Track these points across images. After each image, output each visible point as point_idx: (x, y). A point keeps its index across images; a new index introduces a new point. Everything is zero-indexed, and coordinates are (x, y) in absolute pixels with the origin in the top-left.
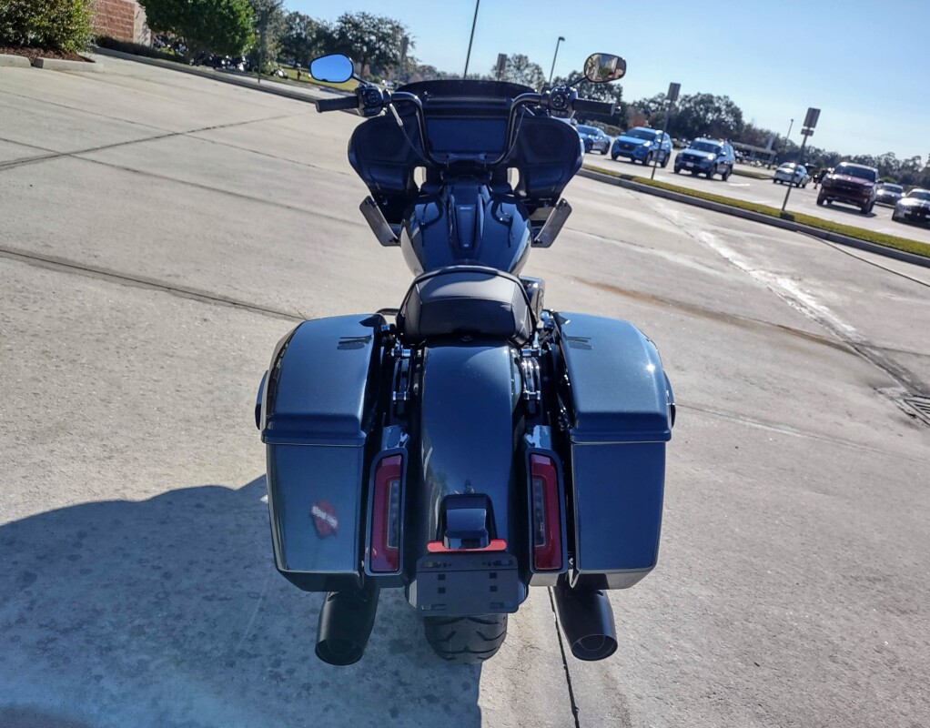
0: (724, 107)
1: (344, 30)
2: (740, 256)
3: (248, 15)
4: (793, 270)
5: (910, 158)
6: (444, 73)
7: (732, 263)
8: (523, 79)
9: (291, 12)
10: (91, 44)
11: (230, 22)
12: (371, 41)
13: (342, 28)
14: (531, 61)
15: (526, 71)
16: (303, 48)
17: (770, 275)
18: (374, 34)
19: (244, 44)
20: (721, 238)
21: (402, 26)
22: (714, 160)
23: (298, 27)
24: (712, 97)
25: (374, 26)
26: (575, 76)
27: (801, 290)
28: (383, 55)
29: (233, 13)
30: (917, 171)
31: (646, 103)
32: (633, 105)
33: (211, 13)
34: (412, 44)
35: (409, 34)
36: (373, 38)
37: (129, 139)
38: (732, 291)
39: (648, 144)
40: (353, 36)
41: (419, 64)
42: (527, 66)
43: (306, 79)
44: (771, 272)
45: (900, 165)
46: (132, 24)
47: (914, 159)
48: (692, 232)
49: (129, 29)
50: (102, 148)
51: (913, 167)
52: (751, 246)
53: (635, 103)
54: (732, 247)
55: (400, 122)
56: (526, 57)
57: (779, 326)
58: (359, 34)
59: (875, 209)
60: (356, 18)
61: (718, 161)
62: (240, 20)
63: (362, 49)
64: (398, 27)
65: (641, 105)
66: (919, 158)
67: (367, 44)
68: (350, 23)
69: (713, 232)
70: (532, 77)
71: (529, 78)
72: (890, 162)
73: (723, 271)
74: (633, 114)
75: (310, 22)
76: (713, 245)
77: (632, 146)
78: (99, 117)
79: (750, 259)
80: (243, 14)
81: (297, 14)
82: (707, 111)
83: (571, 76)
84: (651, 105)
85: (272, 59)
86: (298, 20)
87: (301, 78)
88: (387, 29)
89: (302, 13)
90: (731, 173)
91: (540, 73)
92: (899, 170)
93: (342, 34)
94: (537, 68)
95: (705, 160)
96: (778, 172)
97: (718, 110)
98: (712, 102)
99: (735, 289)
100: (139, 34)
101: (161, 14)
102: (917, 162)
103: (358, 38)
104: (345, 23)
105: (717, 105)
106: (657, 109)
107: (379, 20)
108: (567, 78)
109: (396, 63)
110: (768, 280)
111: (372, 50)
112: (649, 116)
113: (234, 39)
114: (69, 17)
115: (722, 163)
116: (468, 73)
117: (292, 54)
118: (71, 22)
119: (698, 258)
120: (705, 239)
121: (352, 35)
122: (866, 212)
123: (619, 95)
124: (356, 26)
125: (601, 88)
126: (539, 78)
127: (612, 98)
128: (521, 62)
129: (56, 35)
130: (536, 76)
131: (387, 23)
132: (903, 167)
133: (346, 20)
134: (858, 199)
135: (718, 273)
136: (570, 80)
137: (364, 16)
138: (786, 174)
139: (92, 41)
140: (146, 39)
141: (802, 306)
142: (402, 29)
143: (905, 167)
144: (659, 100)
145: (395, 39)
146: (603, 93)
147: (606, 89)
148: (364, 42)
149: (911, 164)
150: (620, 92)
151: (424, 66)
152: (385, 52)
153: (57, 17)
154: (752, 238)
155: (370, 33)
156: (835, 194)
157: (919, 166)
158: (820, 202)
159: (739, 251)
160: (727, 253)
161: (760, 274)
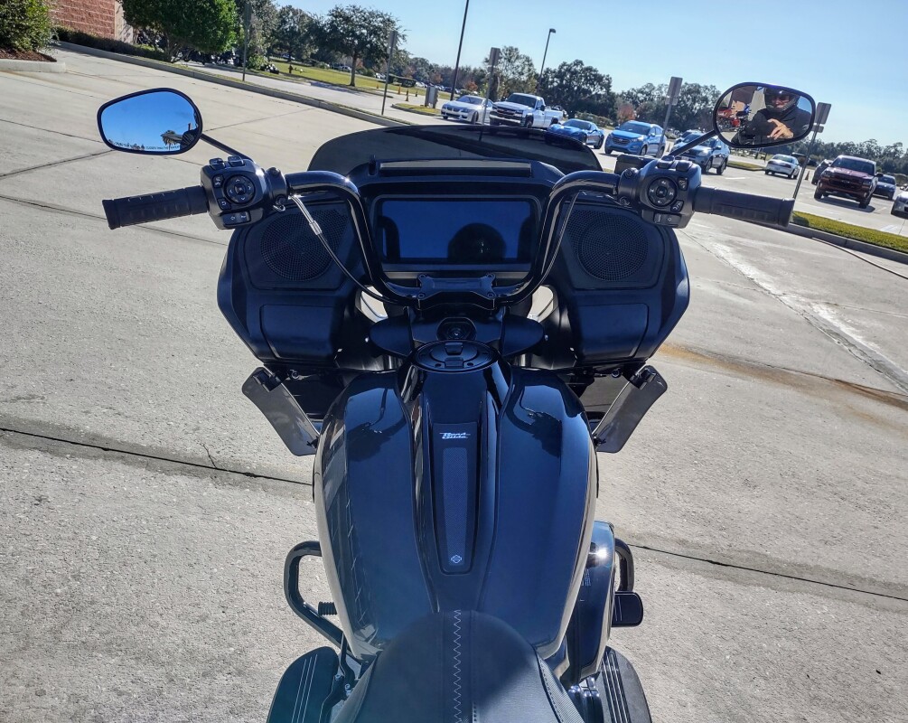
0: (710, 97)
1: (335, 23)
2: (764, 276)
3: (230, 10)
4: (824, 292)
5: (892, 145)
6: (436, 65)
7: (758, 285)
8: (514, 70)
9: (284, 6)
10: (52, 41)
11: (211, 15)
12: (362, 34)
13: (333, 22)
14: (521, 53)
15: (517, 63)
16: (297, 42)
17: (803, 300)
18: (365, 27)
19: (227, 39)
20: (739, 252)
21: (393, 19)
22: (709, 154)
23: (292, 22)
24: (699, 87)
25: (365, 20)
26: (565, 67)
27: (841, 319)
28: (374, 49)
29: (214, 7)
30: (898, 157)
31: (635, 93)
32: (621, 96)
33: (190, 7)
34: (403, 37)
35: (400, 27)
36: (364, 31)
37: (55, 159)
38: (770, 329)
39: (642, 138)
40: (344, 30)
41: (411, 57)
42: (517, 58)
43: (298, 73)
44: (803, 296)
45: (882, 152)
46: (112, 19)
47: (895, 146)
48: (707, 245)
49: (109, 25)
50: (13, 174)
51: (895, 153)
52: (773, 260)
53: (623, 93)
54: (752, 263)
55: (316, 228)
56: (516, 49)
57: (837, 381)
58: (350, 28)
59: (874, 202)
60: (347, 12)
61: (714, 154)
62: (222, 13)
63: (353, 42)
64: (389, 20)
65: (629, 95)
66: (901, 144)
67: (358, 37)
68: (341, 16)
69: (729, 243)
70: (523, 69)
71: (520, 69)
72: (872, 149)
73: (751, 298)
74: (622, 104)
75: (303, 16)
76: (733, 262)
77: (626, 140)
78: (27, 130)
79: (776, 278)
80: (225, 8)
81: (290, 8)
82: (694, 101)
83: (561, 67)
84: (639, 95)
85: (262, 53)
86: (291, 14)
87: (293, 72)
88: (377, 22)
89: (295, 7)
90: (726, 166)
91: (531, 65)
92: (880, 157)
93: (333, 27)
94: (528, 59)
95: (700, 154)
96: (770, 163)
97: (705, 100)
98: (699, 92)
99: (772, 324)
100: (121, 30)
101: (138, 8)
102: (899, 148)
103: (348, 32)
104: (336, 17)
105: (704, 95)
106: (645, 99)
107: (370, 13)
108: (557, 70)
109: (387, 56)
110: (802, 307)
111: (363, 43)
112: (638, 106)
113: (215, 33)
114: (23, 11)
115: (717, 156)
116: (460, 66)
117: (287, 48)
118: (26, 17)
119: (722, 282)
120: (722, 254)
121: (343, 28)
122: (864, 206)
123: (608, 86)
124: (347, 19)
125: (591, 79)
126: (529, 70)
127: (601, 89)
128: (512, 54)
129: (8, 32)
130: (527, 68)
131: (378, 16)
132: (885, 154)
133: (337, 14)
134: (858, 193)
135: (747, 301)
136: (560, 71)
137: (355, 10)
138: (777, 165)
139: (54, 38)
140: (129, 34)
141: (850, 345)
142: (393, 22)
143: (887, 153)
144: (647, 90)
145: (385, 33)
146: (592, 84)
147: (595, 80)
148: (354, 35)
149: (892, 150)
150: (609, 83)
151: (416, 59)
152: (377, 46)
153: (7, 13)
154: (770, 249)
155: (361, 26)
156: (832, 188)
157: (901, 153)
158: (817, 197)
159: (762, 268)
160: (750, 271)
161: (791, 299)
